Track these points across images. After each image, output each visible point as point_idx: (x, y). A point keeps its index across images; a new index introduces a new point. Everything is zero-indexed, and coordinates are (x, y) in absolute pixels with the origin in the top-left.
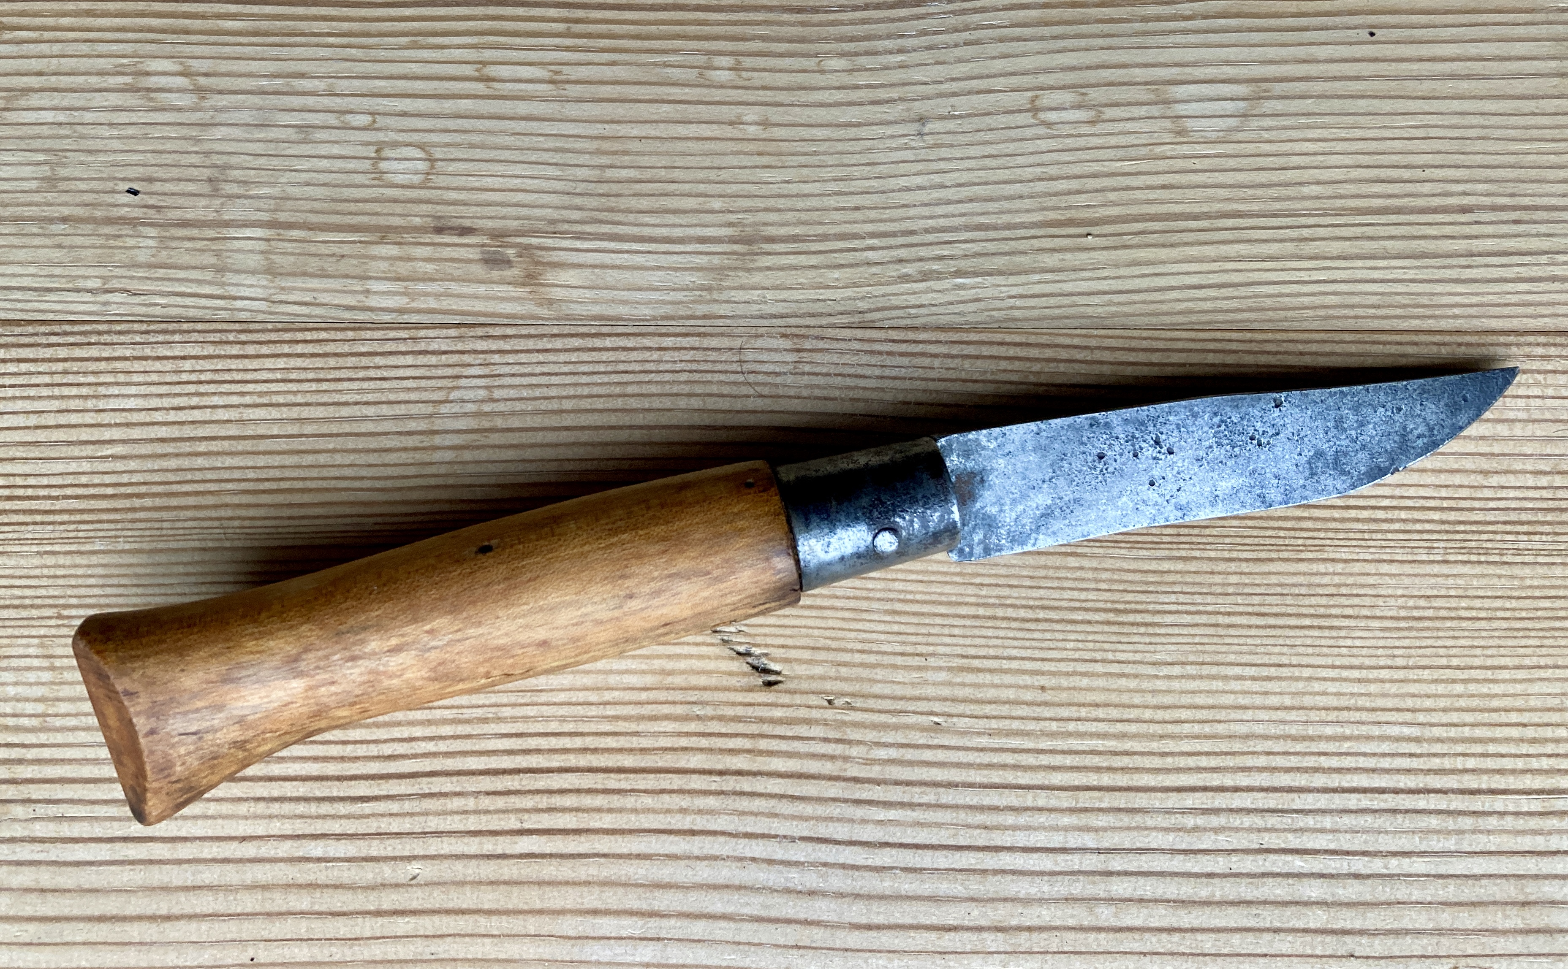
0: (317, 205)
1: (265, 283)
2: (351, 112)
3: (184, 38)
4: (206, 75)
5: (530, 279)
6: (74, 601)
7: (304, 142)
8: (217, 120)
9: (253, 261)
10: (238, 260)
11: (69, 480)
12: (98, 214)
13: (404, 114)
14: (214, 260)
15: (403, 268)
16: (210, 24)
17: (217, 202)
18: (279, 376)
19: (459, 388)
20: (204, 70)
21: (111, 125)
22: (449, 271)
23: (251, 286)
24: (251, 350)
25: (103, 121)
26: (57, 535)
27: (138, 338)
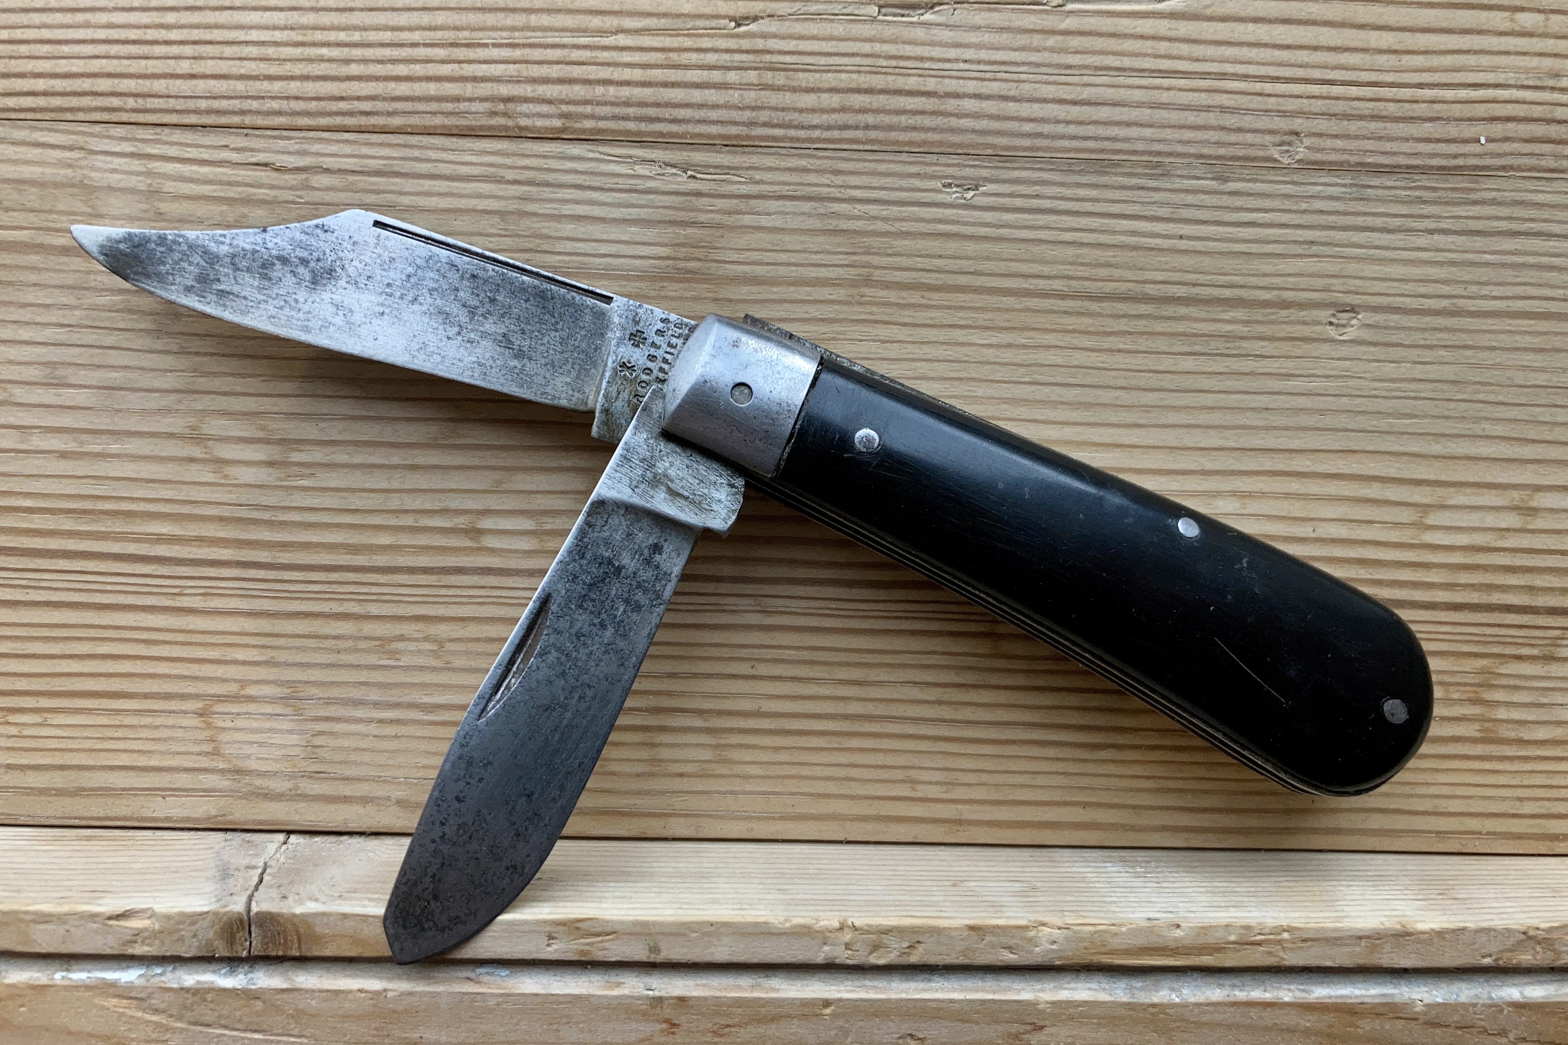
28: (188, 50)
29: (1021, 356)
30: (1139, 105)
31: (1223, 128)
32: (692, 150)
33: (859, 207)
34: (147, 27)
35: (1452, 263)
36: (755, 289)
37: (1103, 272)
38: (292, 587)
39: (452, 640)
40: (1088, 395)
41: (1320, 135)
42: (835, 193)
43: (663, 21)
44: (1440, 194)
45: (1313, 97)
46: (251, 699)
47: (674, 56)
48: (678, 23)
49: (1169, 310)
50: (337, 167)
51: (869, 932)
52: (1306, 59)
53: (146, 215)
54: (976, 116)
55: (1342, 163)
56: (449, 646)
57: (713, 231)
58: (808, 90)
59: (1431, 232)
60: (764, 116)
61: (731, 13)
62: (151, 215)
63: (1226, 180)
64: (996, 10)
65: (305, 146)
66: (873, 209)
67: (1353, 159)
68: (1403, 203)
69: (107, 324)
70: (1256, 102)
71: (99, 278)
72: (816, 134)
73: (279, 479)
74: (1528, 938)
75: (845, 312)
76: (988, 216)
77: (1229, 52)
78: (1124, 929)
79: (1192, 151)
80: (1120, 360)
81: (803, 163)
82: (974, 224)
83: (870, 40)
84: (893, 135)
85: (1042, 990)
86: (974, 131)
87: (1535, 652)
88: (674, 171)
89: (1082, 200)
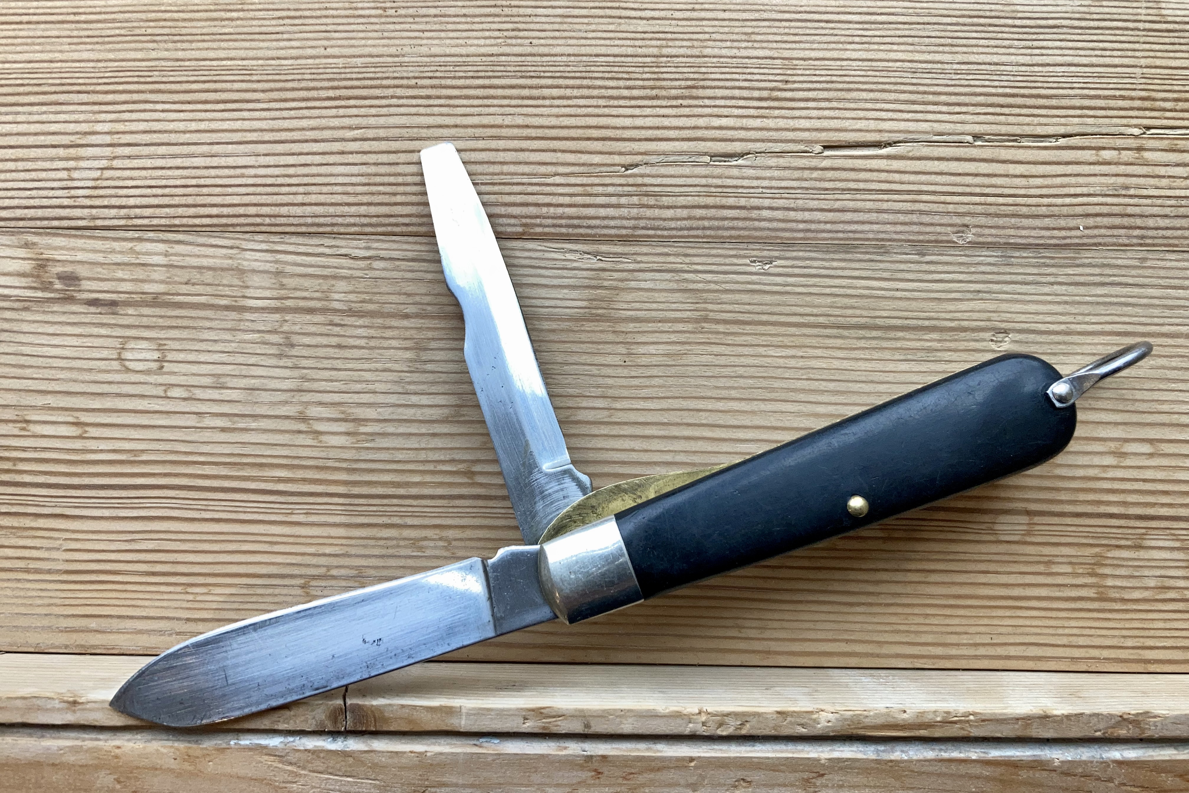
0: (208, 324)
1: (245, 263)
2: (185, 399)
3: (320, 463)
4: (300, 432)
5: (42, 264)
6: (373, 20)
7: (219, 376)
8: (289, 394)
9: (256, 280)
10: (267, 281)
11: (384, 111)
12: (380, 321)
13: (143, 396)
14: (285, 281)
15: (140, 273)
16: (300, 474)
17: (285, 328)
18: (230, 190)
19: (94, 179)
20: (302, 436)
21: (375, 392)
22: (105, 271)
23: (256, 260)
24: (252, 210)
25: (381, 396)
26: (390, 69)
27: (340, 220)
28: (301, 189)
29: (801, 363)
30: (870, 211)
31: (921, 224)
32: (600, 244)
33: (700, 275)
34: (277, 176)
35: (1066, 303)
36: (638, 325)
37: (850, 312)
38: (359, 509)
39: (456, 540)
40: (842, 387)
41: (981, 227)
42: (685, 267)
43: (582, 168)
44: (1056, 261)
45: (976, 204)
46: (334, 577)
47: (589, 189)
48: (591, 169)
49: (892, 334)
50: (388, 256)
51: (716, 715)
52: (971, 182)
53: (274, 286)
54: (770, 220)
55: (995, 243)
56: (454, 543)
57: (612, 292)
58: (668, 207)
59: (1052, 284)
60: (642, 223)
61: (623, 162)
62: (277, 286)
63: (924, 255)
64: (781, 156)
65: (369, 244)
66: (709, 277)
67: (1002, 241)
68: (1034, 266)
69: (250, 351)
70: (941, 208)
71: (246, 324)
72: (674, 233)
73: (352, 443)
74: (1123, 720)
75: (693, 338)
76: (779, 280)
77: (923, 178)
78: (872, 713)
79: (903, 237)
80: (862, 365)
81: (666, 250)
82: (769, 284)
83: (705, 177)
84: (720, 233)
85: (822, 752)
86: (769, 229)
87: (1129, 543)
88: (589, 256)
89: (836, 269)
